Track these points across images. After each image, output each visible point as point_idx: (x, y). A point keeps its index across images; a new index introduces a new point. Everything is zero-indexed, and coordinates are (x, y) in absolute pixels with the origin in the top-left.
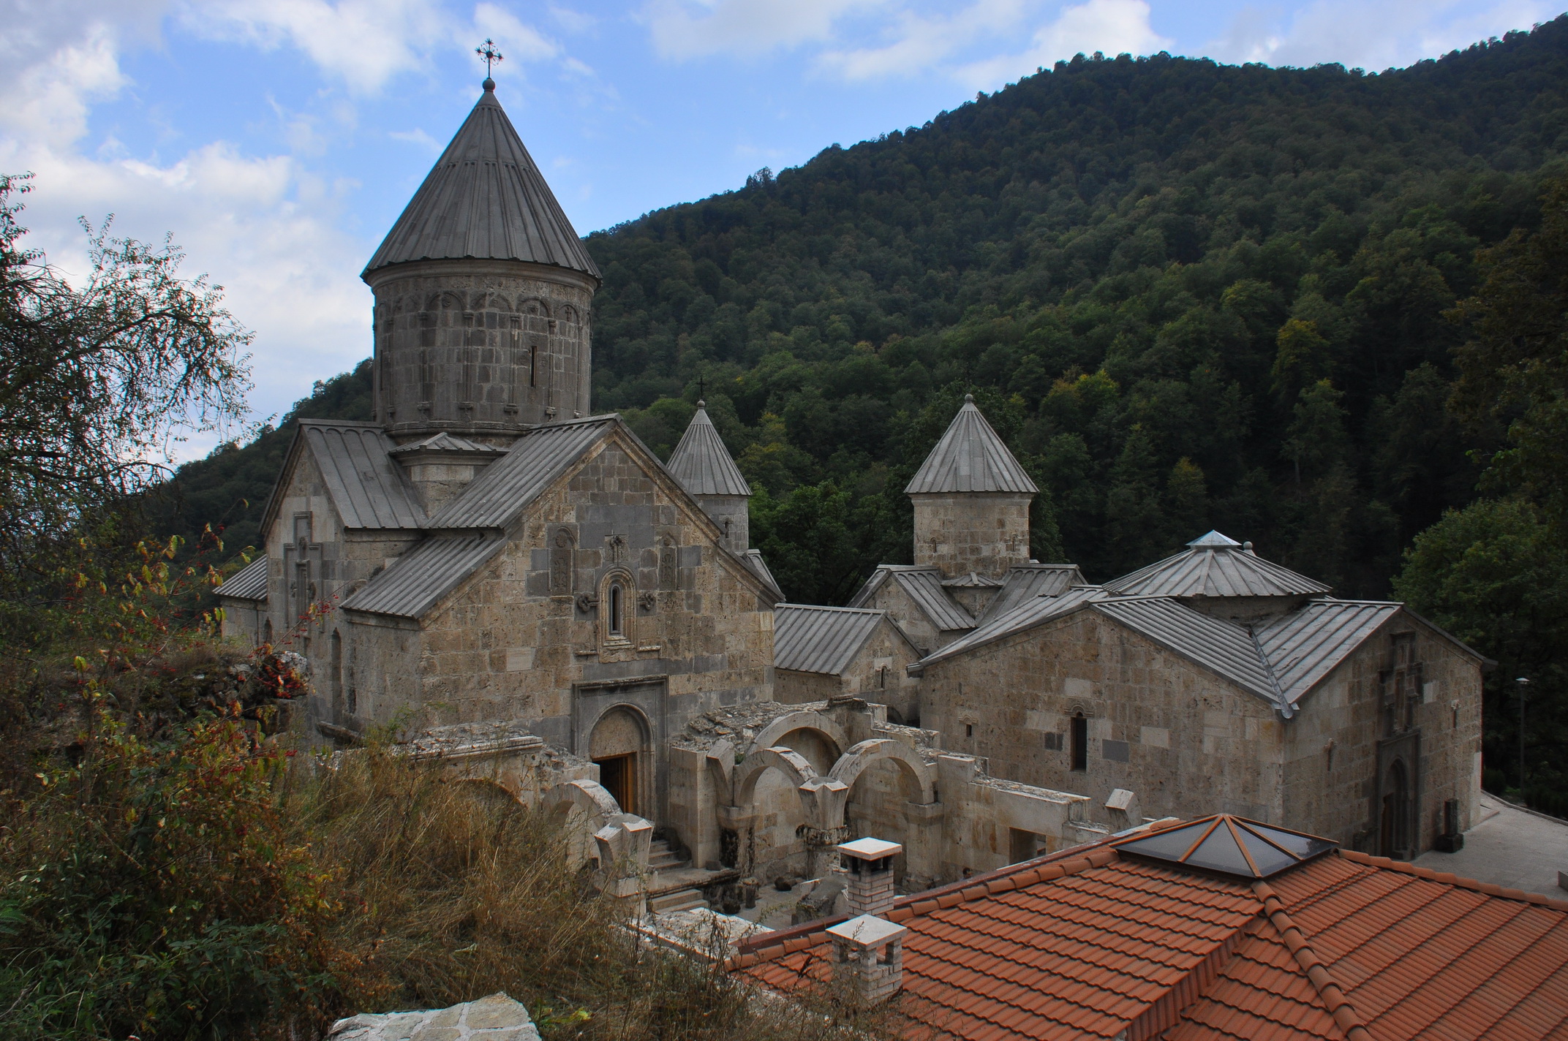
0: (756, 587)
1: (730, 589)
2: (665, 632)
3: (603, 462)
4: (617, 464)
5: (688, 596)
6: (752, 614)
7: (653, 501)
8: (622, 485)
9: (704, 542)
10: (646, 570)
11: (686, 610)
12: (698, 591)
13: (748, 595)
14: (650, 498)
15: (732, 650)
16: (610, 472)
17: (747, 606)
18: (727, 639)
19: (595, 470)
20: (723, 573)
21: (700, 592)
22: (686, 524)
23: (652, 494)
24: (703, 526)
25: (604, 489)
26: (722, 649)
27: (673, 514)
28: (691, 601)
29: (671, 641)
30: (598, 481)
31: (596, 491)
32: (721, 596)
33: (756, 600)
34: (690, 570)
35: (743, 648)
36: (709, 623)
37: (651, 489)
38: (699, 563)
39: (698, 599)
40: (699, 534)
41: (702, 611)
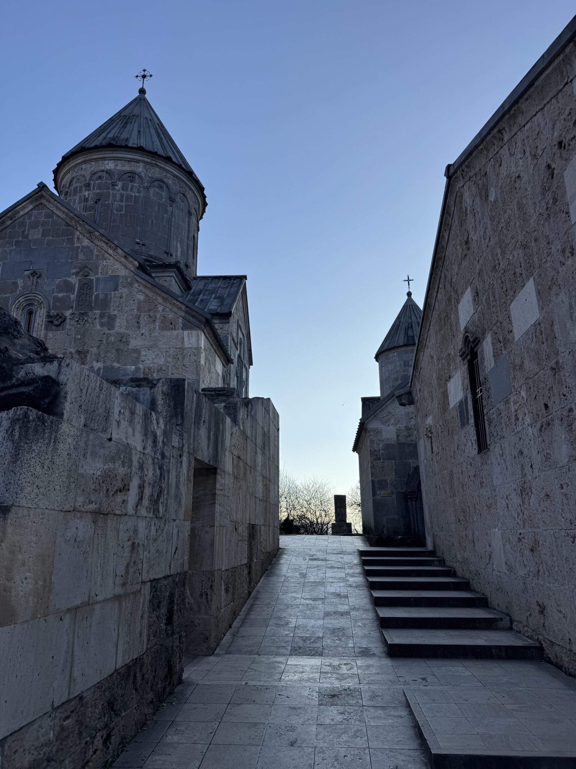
0: (180, 309)
1: (150, 310)
2: (72, 345)
3: (31, 219)
4: (43, 219)
5: (102, 316)
6: (175, 332)
7: (73, 243)
8: (45, 234)
9: (123, 272)
10: (60, 295)
11: (98, 327)
12: (112, 311)
13: (171, 316)
14: (71, 241)
15: (148, 363)
16: (35, 225)
17: (168, 325)
18: (143, 353)
19: (22, 224)
20: (142, 297)
21: (116, 312)
22: (106, 259)
23: (73, 238)
24: (123, 259)
25: (27, 237)
26: (136, 361)
27: (92, 252)
28: (105, 320)
29: (78, 352)
30: (24, 231)
31: (20, 239)
32: (140, 316)
33: (180, 320)
34: (106, 295)
35: (161, 361)
36: (123, 339)
37: (73, 234)
38: (116, 289)
39: (112, 319)
40: (118, 266)
41: (116, 329)
